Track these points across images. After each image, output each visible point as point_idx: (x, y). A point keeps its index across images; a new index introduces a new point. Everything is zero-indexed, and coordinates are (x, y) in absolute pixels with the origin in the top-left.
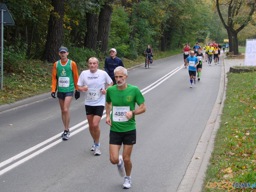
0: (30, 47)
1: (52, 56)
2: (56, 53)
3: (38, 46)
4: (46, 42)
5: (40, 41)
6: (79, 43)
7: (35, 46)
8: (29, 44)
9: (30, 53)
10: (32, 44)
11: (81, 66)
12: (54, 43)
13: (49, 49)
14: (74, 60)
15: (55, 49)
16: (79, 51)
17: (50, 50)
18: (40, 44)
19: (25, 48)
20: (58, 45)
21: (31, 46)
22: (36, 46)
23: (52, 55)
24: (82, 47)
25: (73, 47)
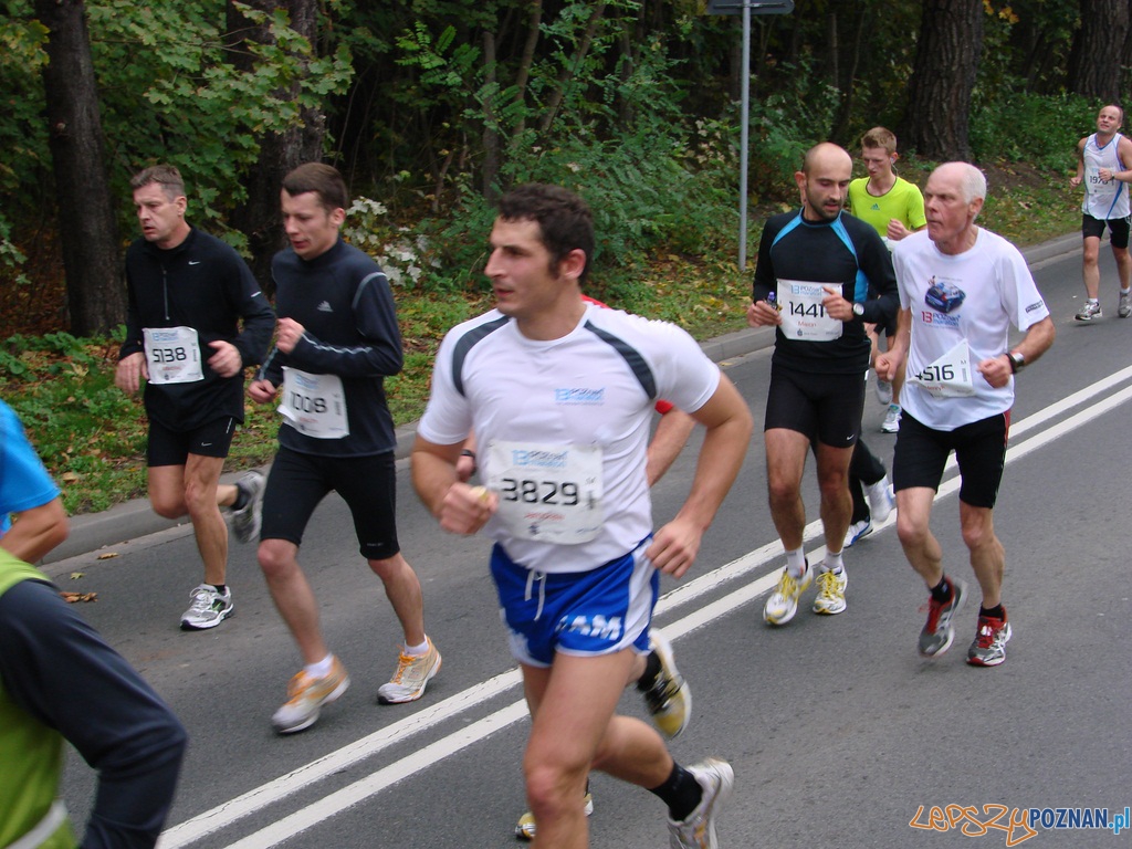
0: (848, 97)
1: (937, 133)
2: (951, 121)
3: (877, 95)
4: (913, 77)
5: (886, 73)
6: (1043, 77)
7: (866, 96)
8: (844, 88)
9: (847, 124)
10: (858, 84)
11: (1055, 170)
12: (944, 81)
13: (923, 104)
14: (1026, 145)
15: (949, 104)
16: (1047, 108)
17: (927, 106)
18: (888, 85)
19: (829, 104)
20: (959, 87)
21: (853, 96)
22: (869, 93)
23: (935, 127)
24: (1061, 93)
25: (1021, 91)
